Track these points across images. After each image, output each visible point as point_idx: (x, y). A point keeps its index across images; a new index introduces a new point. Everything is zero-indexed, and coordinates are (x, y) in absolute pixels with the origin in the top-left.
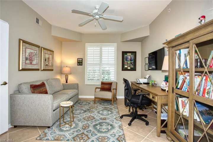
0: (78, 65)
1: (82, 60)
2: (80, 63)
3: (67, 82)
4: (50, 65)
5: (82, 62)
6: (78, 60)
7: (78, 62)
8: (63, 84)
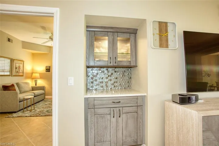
0: (46, 71)
1: (50, 68)
2: (48, 70)
3: (36, 85)
4: (21, 72)
5: (50, 69)
6: (46, 68)
7: (46, 69)
8: (32, 87)
